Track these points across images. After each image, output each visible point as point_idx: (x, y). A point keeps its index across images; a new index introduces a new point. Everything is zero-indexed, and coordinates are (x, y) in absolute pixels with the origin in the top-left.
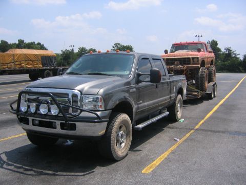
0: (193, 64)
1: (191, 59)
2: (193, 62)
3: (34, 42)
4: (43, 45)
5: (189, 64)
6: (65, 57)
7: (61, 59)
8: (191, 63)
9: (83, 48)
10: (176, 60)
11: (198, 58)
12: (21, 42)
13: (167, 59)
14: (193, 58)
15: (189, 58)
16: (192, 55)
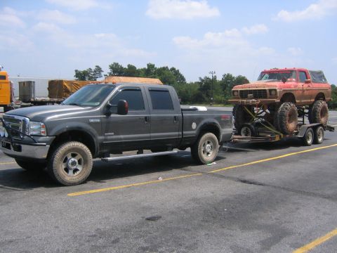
0: (270, 98)
1: (268, 92)
2: (270, 94)
3: (167, 67)
4: (178, 71)
5: (266, 97)
6: (205, 86)
7: (199, 90)
8: (268, 96)
9: (228, 75)
10: (250, 92)
11: (275, 90)
12: (151, 66)
13: (241, 91)
14: (270, 90)
15: (265, 90)
16: (268, 86)
